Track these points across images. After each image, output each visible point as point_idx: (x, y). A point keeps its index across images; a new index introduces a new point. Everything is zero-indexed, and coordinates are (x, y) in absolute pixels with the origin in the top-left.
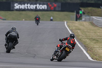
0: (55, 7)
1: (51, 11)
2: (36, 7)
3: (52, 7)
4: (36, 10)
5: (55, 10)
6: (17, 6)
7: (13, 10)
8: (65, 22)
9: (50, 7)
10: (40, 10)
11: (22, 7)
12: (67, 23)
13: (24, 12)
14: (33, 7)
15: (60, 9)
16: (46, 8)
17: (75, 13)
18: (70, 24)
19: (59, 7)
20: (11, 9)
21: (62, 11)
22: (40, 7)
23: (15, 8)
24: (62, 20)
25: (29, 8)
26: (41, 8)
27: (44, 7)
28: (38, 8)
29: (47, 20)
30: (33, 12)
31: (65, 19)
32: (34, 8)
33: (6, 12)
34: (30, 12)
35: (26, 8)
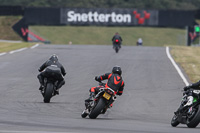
0: (147, 19)
1: (139, 25)
2: (110, 18)
3: (142, 19)
4: (110, 24)
5: (146, 25)
6: (72, 16)
7: (64, 25)
8: (167, 49)
9: (138, 19)
10: (117, 25)
11: (83, 18)
12: (170, 49)
13: (86, 28)
14: (103, 18)
15: (157, 23)
16: (129, 20)
17: (186, 31)
18: (177, 52)
19: (154, 18)
20: (62, 22)
21: (161, 26)
22: (117, 18)
23: (69, 20)
24: (161, 43)
25: (96, 20)
26: (120, 21)
27: (127, 18)
28: (114, 20)
29: (131, 45)
30: (105, 29)
31: (166, 43)
32: (107, 20)
33: (52, 27)
34: (98, 28)
35: (91, 20)
